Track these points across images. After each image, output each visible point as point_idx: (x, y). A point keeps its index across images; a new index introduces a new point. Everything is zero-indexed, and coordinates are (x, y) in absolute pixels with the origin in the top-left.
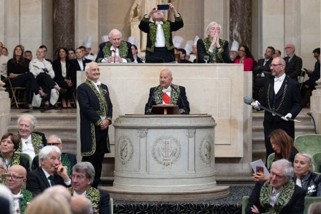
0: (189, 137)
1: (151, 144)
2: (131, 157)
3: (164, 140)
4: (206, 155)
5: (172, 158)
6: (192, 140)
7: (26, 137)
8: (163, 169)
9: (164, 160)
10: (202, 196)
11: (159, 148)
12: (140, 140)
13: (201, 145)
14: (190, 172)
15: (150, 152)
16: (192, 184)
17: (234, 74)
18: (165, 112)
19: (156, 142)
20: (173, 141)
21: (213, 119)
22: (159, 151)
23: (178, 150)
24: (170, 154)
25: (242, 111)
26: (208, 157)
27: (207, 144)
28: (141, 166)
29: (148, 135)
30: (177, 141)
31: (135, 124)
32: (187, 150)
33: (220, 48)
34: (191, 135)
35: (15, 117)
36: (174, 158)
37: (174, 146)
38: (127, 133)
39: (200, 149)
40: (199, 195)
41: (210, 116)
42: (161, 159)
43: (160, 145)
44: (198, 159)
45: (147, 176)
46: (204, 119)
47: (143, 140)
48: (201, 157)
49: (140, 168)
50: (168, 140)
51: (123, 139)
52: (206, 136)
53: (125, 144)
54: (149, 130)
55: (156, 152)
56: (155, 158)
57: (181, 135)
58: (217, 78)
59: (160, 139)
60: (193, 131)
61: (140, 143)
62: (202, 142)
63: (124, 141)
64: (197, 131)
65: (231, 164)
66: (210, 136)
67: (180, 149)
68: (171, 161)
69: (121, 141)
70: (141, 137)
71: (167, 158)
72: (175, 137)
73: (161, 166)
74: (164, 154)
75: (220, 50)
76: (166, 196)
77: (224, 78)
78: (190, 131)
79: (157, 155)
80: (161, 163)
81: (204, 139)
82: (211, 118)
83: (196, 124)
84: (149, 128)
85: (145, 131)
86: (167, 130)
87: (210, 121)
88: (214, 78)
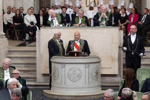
0: (86, 68)
1: (67, 71)
2: (58, 77)
3: (73, 69)
4: (95, 76)
5: (77, 78)
6: (87, 69)
7: (6, 70)
8: (73, 83)
9: (73, 79)
10: (92, 97)
11: (71, 74)
13: (92, 72)
14: (86, 85)
15: (66, 75)
16: (87, 90)
17: (114, 33)
19: (70, 70)
20: (78, 70)
22: (71, 75)
23: (80, 74)
24: (76, 76)
26: (96, 77)
27: (96, 71)
28: (63, 81)
29: (65, 67)
30: (80, 70)
31: (59, 61)
32: (85, 74)
33: (107, 19)
34: (86, 67)
35: (10, 50)
36: (78, 78)
37: (78, 72)
38: (56, 65)
39: (92, 73)
40: (90, 97)
42: (72, 78)
43: (71, 72)
44: (91, 78)
45: (65, 87)
46: (94, 58)
47: (63, 69)
48: (92, 77)
49: (62, 83)
50: (75, 69)
52: (95, 67)
53: (55, 70)
54: (66, 64)
55: (70, 75)
56: (69, 78)
57: (82, 67)
58: (105, 35)
59: (71, 69)
60: (88, 65)
61: (62, 70)
62: (93, 70)
63: (55, 69)
64: (90, 64)
65: (112, 77)
66: (97, 67)
67: (81, 74)
68: (77, 80)
69: (54, 69)
70: (62, 67)
71: (75, 78)
72: (79, 68)
73: (72, 82)
74: (73, 76)
75: (107, 20)
76: (74, 97)
77: (109, 35)
79: (70, 77)
80: (72, 81)
81: (94, 68)
82: (98, 58)
83: (89, 61)
84: (66, 63)
85: (64, 65)
86: (74, 64)
87: (98, 59)
88: (104, 35)
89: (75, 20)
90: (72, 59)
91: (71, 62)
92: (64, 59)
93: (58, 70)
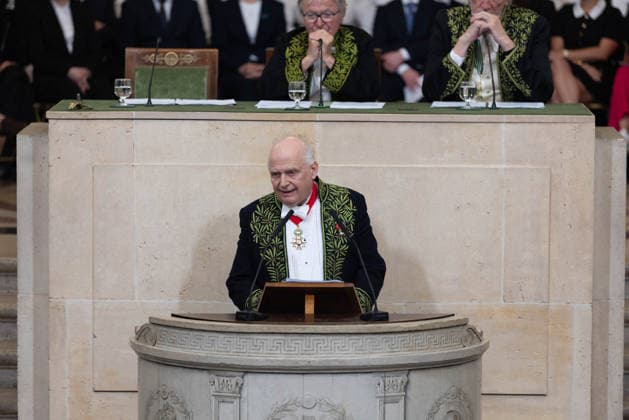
0: (385, 401)
6: (394, 411)
12: (218, 408)
17: (561, 152)
18: (310, 308)
21: (472, 330)
25: (588, 279)
29: (244, 393)
30: (342, 415)
31: (202, 353)
34: (391, 393)
38: (177, 380)
41: (463, 324)
46: (438, 335)
47: (227, 409)
50: (314, 410)
51: (163, 402)
53: (171, 417)
54: (249, 378)
57: (357, 393)
58: (504, 166)
59: (284, 408)
60: (401, 379)
62: (432, 414)
63: (167, 408)
64: (415, 377)
66: (459, 391)
70: (221, 399)
72: (336, 402)
77: (527, 166)
78: (391, 379)
81: (438, 405)
82: (464, 332)
83: (410, 354)
84: (247, 370)
85: (234, 381)
86: (307, 377)
87: (463, 342)
88: (492, 166)
89: (288, 54)
90: (290, 338)
91: (281, 358)
92: (235, 339)
93: (185, 412)
